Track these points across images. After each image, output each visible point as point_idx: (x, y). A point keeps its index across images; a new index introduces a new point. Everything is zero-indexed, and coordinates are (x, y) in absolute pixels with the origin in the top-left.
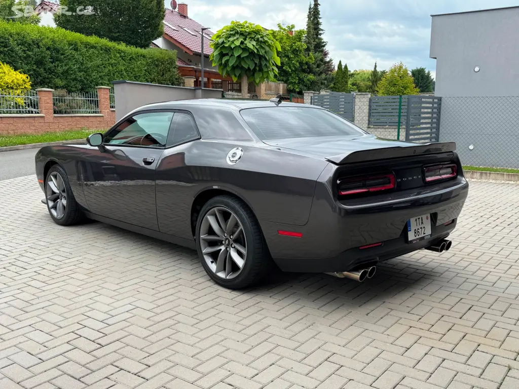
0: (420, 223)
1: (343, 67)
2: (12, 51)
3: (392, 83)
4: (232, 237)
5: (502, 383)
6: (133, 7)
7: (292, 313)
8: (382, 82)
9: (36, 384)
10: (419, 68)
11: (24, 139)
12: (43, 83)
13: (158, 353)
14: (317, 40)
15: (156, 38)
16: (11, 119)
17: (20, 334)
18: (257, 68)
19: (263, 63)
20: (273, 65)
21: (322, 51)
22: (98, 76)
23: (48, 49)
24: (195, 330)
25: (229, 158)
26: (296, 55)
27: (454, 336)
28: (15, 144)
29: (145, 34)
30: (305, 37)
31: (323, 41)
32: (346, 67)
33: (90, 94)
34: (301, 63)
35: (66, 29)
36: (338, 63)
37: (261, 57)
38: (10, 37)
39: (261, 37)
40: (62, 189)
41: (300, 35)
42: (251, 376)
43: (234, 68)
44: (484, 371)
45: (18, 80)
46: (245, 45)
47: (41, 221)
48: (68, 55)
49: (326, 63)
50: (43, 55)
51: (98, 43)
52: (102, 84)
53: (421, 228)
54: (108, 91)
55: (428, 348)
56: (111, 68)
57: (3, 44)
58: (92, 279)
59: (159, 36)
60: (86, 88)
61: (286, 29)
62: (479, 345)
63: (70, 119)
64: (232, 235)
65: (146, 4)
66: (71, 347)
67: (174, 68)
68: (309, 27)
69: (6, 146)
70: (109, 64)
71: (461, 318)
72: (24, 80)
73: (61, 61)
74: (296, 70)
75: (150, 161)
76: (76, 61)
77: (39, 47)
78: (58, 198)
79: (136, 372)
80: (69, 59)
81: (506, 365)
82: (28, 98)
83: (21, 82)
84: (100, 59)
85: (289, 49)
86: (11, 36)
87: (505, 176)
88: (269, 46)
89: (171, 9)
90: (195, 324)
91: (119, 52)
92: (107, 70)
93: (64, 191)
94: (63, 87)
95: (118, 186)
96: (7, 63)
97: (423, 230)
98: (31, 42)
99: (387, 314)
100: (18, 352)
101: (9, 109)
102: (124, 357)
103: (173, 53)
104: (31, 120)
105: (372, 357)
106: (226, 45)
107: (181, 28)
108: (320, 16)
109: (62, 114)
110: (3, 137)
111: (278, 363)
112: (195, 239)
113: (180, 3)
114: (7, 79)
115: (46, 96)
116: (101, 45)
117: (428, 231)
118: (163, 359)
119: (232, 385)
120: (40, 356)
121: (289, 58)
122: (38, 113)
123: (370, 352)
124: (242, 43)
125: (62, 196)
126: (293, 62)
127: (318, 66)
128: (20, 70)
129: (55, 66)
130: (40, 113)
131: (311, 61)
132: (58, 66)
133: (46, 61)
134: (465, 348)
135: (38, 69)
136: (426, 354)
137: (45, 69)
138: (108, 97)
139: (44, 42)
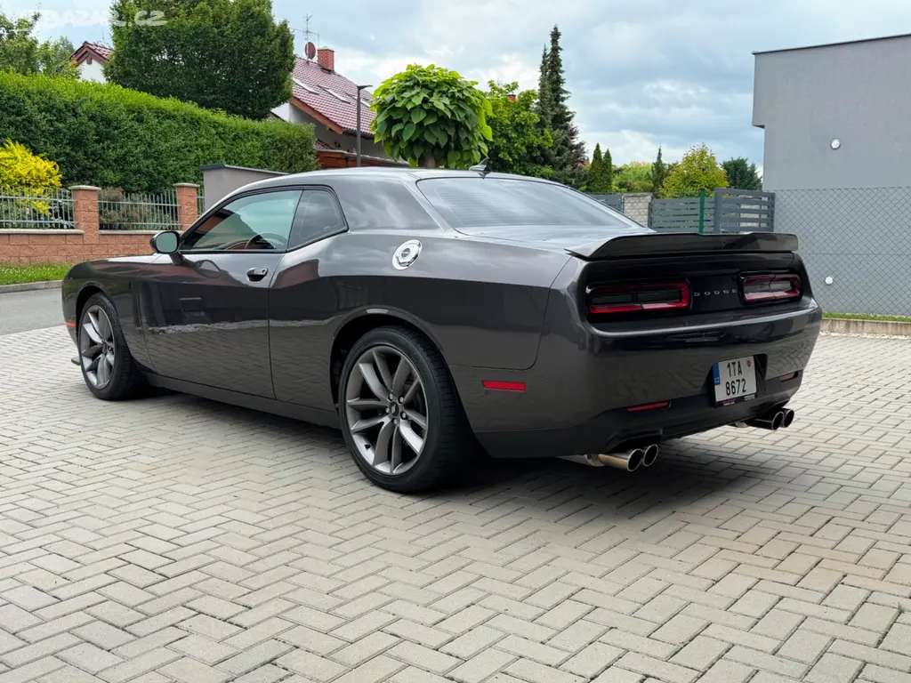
0: (737, 372)
1: (603, 155)
2: (29, 122)
3: (689, 181)
4: (402, 400)
5: (887, 633)
6: (240, 51)
7: (510, 528)
8: (671, 178)
9: (46, 636)
10: (735, 159)
11: (48, 272)
12: (81, 178)
13: (268, 588)
14: (557, 109)
15: (278, 104)
16: (24, 237)
17: (23, 559)
18: (452, 145)
19: (463, 136)
20: (480, 139)
21: (566, 128)
22: (178, 166)
23: (92, 118)
24: (333, 554)
25: (397, 258)
26: (521, 134)
27: (800, 562)
28: (31, 279)
29: (260, 97)
30: (537, 103)
31: (567, 111)
32: (608, 155)
33: (164, 197)
34: (530, 147)
35: (124, 87)
36: (594, 148)
37: (458, 126)
38: (26, 98)
39: (459, 91)
40: (108, 336)
41: (527, 100)
42: (432, 622)
43: (411, 144)
44: (853, 616)
45: (38, 170)
46: (430, 105)
47: (70, 394)
48: (126, 130)
49: (572, 147)
50: (83, 128)
51: (178, 111)
52: (184, 180)
53: (738, 381)
54: (194, 191)
55: (755, 580)
56: (200, 153)
57: (14, 110)
58: (155, 479)
59: (284, 100)
60: (157, 185)
61: (504, 89)
62: (845, 576)
63: (127, 238)
64: (403, 396)
65: (262, 45)
66: (112, 579)
67: (310, 154)
68: (542, 86)
69: (15, 283)
70: (197, 145)
71: (812, 535)
72: (48, 172)
73: (112, 139)
74: (521, 158)
75: (261, 273)
76: (139, 140)
77: (75, 115)
78: (100, 352)
79: (225, 617)
80: (128, 137)
81: (894, 605)
82: (55, 202)
83: (44, 174)
84: (182, 138)
85: (509, 123)
86: (29, 97)
87: (890, 326)
88: (473, 107)
89: (305, 57)
90: (335, 545)
91: (215, 125)
92: (193, 157)
93: (110, 339)
94: (116, 185)
95: (208, 332)
96: (20, 143)
97: (742, 384)
98: (62, 106)
99: (679, 530)
100: (16, 587)
101: (21, 221)
102: (205, 594)
103: (309, 129)
104: (60, 240)
105: (651, 594)
106: (399, 105)
107: (324, 89)
108: (561, 69)
109: (114, 229)
110: (11, 268)
111: (481, 603)
112: (337, 409)
113: (321, 47)
114: (21, 169)
115: (87, 199)
116: (183, 113)
117: (751, 388)
118: (275, 598)
119: (397, 636)
120: (55, 593)
121: (509, 139)
122: (72, 228)
123: (650, 585)
124: (425, 101)
125: (107, 347)
126: (516, 145)
127: (559, 153)
128: (42, 155)
129: (103, 148)
130: (77, 228)
131: (546, 143)
132: (108, 148)
133: (87, 139)
134: (820, 580)
135: (73, 153)
136: (749, 590)
137: (86, 153)
138: (194, 201)
139: (85, 106)
